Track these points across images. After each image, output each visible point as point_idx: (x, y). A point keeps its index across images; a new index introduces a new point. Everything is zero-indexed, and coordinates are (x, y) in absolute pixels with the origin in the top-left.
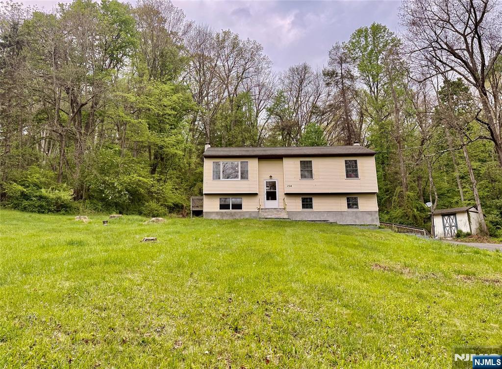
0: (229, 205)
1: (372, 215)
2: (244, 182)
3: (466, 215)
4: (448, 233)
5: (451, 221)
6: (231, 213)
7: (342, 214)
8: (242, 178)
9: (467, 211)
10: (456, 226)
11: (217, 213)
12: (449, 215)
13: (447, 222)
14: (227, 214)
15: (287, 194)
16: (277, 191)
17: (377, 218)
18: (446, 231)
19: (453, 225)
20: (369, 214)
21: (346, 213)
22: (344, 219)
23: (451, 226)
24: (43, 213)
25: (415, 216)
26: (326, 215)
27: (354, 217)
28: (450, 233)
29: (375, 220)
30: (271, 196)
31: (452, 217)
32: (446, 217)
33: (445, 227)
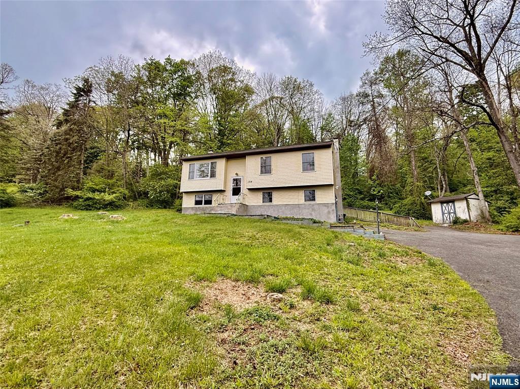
0: (202, 201)
1: (328, 207)
2: (213, 180)
3: (465, 202)
4: (447, 219)
5: (450, 208)
6: (203, 208)
7: (299, 207)
8: (211, 177)
9: (466, 199)
10: (455, 213)
11: (192, 208)
12: (448, 202)
13: (446, 209)
14: (200, 209)
15: (250, 189)
16: (241, 187)
17: (333, 210)
18: (445, 218)
19: (452, 211)
20: (325, 206)
21: (303, 206)
22: (300, 212)
23: (449, 213)
24: (91, 210)
25: (422, 203)
26: (284, 208)
27: (311, 209)
28: (449, 220)
29: (332, 212)
30: (236, 191)
31: (451, 204)
32: (445, 205)
33: (443, 214)
